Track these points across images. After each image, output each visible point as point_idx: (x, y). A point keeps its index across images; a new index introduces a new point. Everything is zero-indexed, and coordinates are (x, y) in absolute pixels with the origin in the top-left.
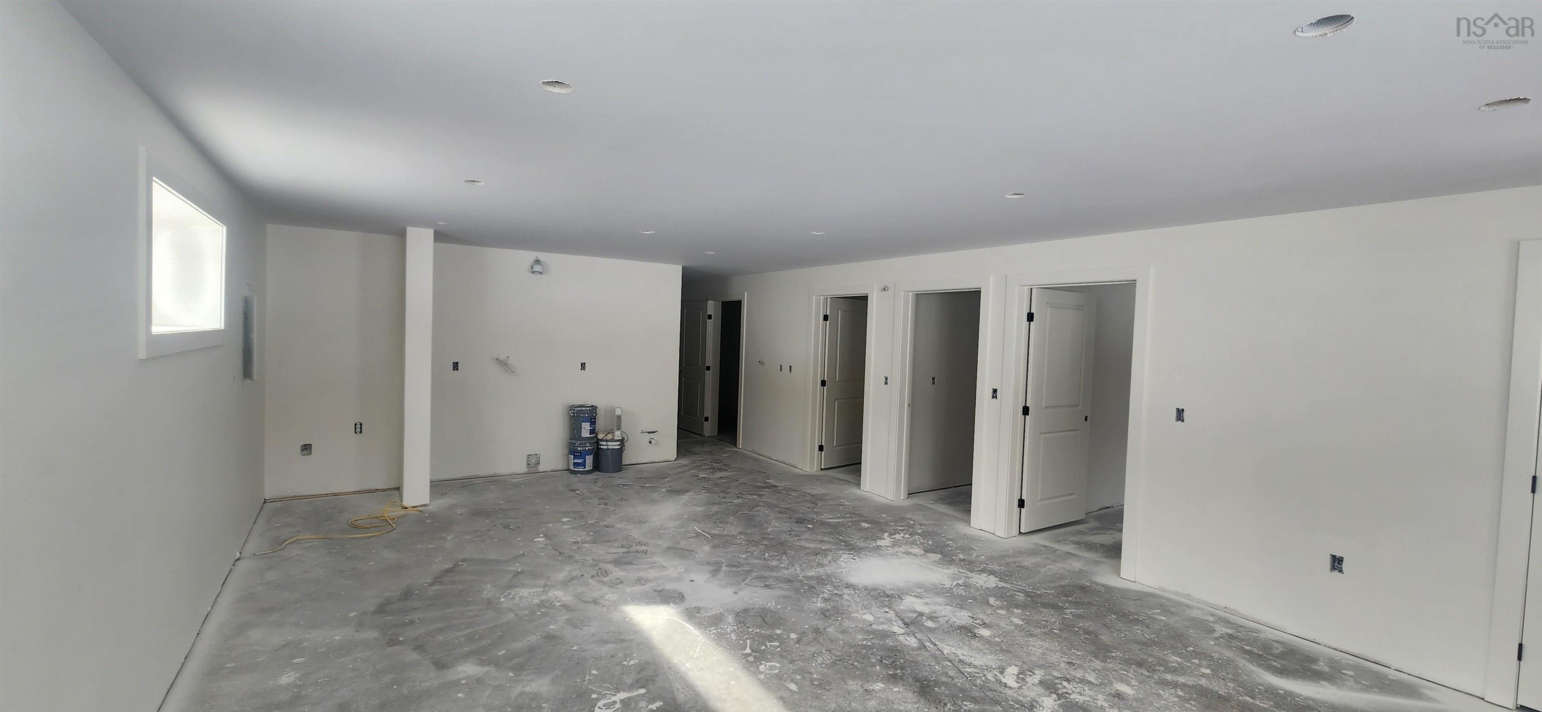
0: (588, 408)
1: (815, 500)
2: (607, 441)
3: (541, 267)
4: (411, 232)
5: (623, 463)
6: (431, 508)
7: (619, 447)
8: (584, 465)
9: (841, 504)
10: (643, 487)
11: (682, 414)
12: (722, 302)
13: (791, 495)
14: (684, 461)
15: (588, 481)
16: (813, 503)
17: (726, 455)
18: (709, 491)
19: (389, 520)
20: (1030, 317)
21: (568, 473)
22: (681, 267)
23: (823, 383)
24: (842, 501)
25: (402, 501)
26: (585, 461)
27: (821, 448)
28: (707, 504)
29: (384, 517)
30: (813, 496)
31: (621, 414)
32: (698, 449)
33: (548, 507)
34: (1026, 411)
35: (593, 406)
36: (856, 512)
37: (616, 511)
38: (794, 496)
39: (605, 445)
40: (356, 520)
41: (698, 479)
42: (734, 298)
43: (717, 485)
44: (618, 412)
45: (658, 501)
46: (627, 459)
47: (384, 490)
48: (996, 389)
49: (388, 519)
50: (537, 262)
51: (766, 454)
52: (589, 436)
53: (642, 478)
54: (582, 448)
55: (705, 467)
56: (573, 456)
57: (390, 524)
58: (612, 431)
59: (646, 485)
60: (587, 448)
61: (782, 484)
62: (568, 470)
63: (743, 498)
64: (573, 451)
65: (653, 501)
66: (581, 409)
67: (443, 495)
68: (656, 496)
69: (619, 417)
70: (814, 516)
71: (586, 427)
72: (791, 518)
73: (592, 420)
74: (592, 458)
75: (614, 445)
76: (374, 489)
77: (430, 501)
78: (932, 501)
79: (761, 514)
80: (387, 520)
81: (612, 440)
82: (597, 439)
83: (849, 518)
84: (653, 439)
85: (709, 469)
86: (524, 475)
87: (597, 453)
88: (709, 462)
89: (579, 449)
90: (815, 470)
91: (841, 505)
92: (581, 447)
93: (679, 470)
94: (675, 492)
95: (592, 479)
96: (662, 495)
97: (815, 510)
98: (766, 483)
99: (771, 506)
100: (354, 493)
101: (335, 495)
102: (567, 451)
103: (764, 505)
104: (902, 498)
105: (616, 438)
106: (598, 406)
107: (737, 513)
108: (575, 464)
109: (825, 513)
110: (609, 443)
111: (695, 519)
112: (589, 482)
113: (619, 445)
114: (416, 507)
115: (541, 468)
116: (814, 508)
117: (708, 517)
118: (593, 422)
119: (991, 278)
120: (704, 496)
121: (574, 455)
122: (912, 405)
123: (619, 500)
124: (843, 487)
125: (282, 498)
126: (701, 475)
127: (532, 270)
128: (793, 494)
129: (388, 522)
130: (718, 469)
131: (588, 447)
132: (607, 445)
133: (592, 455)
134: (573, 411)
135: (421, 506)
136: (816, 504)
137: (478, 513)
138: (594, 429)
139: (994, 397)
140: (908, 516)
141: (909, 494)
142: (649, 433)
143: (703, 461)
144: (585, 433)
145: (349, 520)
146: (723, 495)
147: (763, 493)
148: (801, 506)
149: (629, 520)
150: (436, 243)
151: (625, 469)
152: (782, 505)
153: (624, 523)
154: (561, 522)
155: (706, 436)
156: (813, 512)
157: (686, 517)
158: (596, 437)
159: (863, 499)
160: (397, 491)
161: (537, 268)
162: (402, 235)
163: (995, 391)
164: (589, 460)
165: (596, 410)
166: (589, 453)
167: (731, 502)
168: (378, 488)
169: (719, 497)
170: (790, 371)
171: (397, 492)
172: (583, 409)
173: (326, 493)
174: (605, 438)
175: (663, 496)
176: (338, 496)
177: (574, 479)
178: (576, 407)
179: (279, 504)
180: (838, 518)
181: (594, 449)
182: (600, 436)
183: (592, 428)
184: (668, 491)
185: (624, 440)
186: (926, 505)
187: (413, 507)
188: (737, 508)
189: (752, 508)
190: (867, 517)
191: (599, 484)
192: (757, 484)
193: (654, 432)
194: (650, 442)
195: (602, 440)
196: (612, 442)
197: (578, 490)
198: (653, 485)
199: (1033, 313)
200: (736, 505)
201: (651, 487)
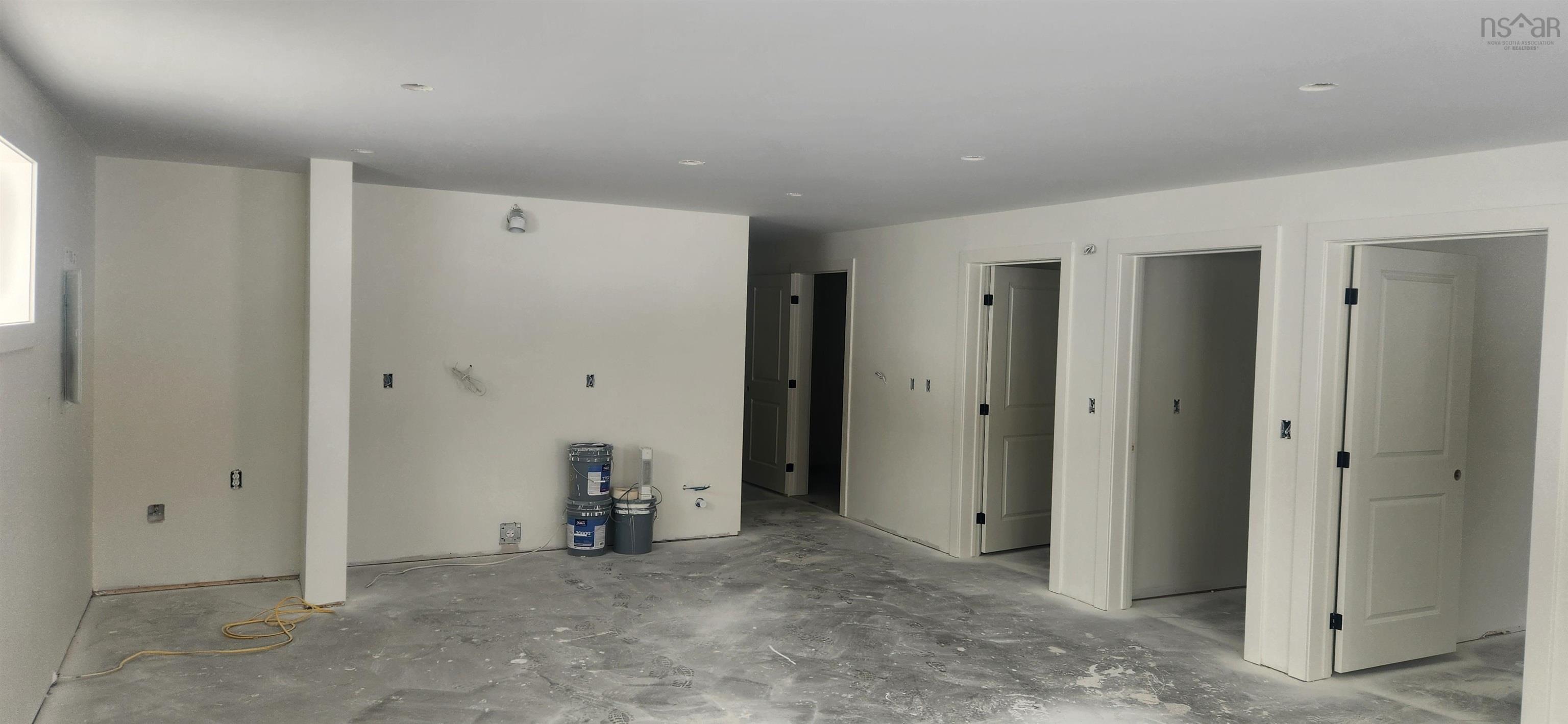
0: (598, 449)
1: (970, 605)
2: (628, 502)
3: (523, 221)
4: (318, 166)
5: (654, 539)
6: (349, 608)
7: (647, 512)
8: (590, 540)
9: (1014, 613)
10: (684, 578)
11: (750, 458)
12: (815, 275)
13: (929, 596)
14: (752, 537)
15: (598, 566)
16: (968, 611)
17: (821, 528)
18: (792, 586)
19: (282, 626)
20: (1351, 296)
21: (566, 553)
22: (748, 218)
23: (984, 410)
24: (1018, 608)
25: (303, 597)
26: (593, 534)
27: (981, 518)
28: (790, 607)
29: (277, 621)
30: (967, 598)
31: (651, 458)
32: (774, 517)
33: (533, 609)
34: (1343, 460)
35: (605, 445)
36: (1041, 628)
37: (641, 617)
38: (933, 598)
39: (626, 509)
40: (232, 626)
41: (777, 567)
42: (834, 267)
43: (805, 576)
44: (646, 455)
45: (710, 602)
46: (660, 532)
47: (276, 579)
48: (1289, 422)
49: (281, 624)
50: (517, 212)
51: (890, 527)
52: (600, 494)
53: (685, 563)
54: (588, 514)
55: (787, 547)
56: (574, 526)
57: (285, 633)
58: (635, 486)
59: (690, 575)
60: (596, 514)
61: (914, 576)
62: (566, 548)
63: (849, 600)
64: (574, 518)
65: (702, 603)
66: (587, 449)
67: (368, 587)
68: (706, 592)
69: (648, 464)
70: (969, 633)
71: (594, 481)
72: (928, 634)
73: (605, 468)
74: (604, 530)
75: (638, 509)
76: (261, 577)
77: (347, 598)
78: (1177, 613)
79: (879, 626)
80: (279, 626)
81: (637, 501)
82: (613, 499)
83: (1028, 637)
84: (702, 499)
85: (794, 549)
86: (496, 556)
87: (613, 521)
88: (794, 538)
89: (584, 514)
90: (971, 555)
91: (1014, 616)
92: (586, 511)
93: (746, 551)
94: (739, 587)
95: (603, 564)
96: (717, 591)
97: (970, 622)
98: (887, 574)
99: (895, 614)
100: (230, 582)
101: (199, 585)
102: (564, 519)
103: (885, 611)
104: (1122, 608)
105: (643, 498)
106: (614, 445)
107: (840, 623)
108: (578, 540)
109: (986, 628)
110: (632, 506)
111: (769, 632)
112: (599, 569)
113: (647, 509)
114: (325, 606)
115: (523, 545)
116: (968, 618)
117: (790, 629)
118: (605, 470)
119: (1280, 229)
120: (784, 594)
121: (576, 525)
122: (1138, 448)
123: (647, 599)
124: (1019, 585)
125: (120, 590)
126: (781, 560)
127: (508, 226)
128: (934, 595)
129: (283, 631)
130: (809, 551)
131: (597, 511)
132: (628, 509)
133: (604, 525)
134: (573, 454)
135: (333, 605)
136: (972, 612)
137: (420, 618)
138: (607, 483)
139: (1286, 436)
140: (1133, 637)
141: (1133, 600)
142: (697, 489)
143: (784, 536)
144: (594, 489)
145: (223, 625)
146: (815, 593)
147: (882, 592)
148: (948, 615)
149: (663, 631)
150: (357, 183)
151: (657, 549)
152: (914, 612)
153: (655, 636)
154: (555, 633)
155: (789, 495)
156: (967, 625)
157: (755, 628)
158: (611, 495)
159: (1053, 606)
160: (296, 580)
161: (517, 222)
162: (303, 171)
163: (1286, 425)
164: (600, 532)
165: (610, 452)
166: (599, 521)
167: (827, 606)
168: (265, 576)
169: (809, 596)
170: (928, 389)
171: (294, 583)
172: (591, 449)
173: (185, 582)
174: (625, 498)
175: (717, 594)
176: (205, 588)
177: (575, 564)
178: (578, 447)
179: (114, 600)
180: (1009, 637)
181: (607, 515)
182: (618, 494)
183: (604, 481)
184: (726, 585)
185: (655, 500)
186: (1165, 620)
187: (321, 607)
188: (839, 615)
189: (865, 616)
190: (1060, 637)
191: (615, 572)
192: (872, 576)
193: (705, 488)
194: (698, 505)
195: (620, 501)
196: (636, 503)
197: (581, 582)
198: (702, 575)
199: (1356, 290)
200: (838, 611)
201: (700, 578)
